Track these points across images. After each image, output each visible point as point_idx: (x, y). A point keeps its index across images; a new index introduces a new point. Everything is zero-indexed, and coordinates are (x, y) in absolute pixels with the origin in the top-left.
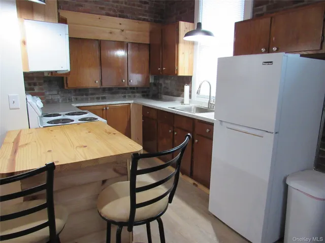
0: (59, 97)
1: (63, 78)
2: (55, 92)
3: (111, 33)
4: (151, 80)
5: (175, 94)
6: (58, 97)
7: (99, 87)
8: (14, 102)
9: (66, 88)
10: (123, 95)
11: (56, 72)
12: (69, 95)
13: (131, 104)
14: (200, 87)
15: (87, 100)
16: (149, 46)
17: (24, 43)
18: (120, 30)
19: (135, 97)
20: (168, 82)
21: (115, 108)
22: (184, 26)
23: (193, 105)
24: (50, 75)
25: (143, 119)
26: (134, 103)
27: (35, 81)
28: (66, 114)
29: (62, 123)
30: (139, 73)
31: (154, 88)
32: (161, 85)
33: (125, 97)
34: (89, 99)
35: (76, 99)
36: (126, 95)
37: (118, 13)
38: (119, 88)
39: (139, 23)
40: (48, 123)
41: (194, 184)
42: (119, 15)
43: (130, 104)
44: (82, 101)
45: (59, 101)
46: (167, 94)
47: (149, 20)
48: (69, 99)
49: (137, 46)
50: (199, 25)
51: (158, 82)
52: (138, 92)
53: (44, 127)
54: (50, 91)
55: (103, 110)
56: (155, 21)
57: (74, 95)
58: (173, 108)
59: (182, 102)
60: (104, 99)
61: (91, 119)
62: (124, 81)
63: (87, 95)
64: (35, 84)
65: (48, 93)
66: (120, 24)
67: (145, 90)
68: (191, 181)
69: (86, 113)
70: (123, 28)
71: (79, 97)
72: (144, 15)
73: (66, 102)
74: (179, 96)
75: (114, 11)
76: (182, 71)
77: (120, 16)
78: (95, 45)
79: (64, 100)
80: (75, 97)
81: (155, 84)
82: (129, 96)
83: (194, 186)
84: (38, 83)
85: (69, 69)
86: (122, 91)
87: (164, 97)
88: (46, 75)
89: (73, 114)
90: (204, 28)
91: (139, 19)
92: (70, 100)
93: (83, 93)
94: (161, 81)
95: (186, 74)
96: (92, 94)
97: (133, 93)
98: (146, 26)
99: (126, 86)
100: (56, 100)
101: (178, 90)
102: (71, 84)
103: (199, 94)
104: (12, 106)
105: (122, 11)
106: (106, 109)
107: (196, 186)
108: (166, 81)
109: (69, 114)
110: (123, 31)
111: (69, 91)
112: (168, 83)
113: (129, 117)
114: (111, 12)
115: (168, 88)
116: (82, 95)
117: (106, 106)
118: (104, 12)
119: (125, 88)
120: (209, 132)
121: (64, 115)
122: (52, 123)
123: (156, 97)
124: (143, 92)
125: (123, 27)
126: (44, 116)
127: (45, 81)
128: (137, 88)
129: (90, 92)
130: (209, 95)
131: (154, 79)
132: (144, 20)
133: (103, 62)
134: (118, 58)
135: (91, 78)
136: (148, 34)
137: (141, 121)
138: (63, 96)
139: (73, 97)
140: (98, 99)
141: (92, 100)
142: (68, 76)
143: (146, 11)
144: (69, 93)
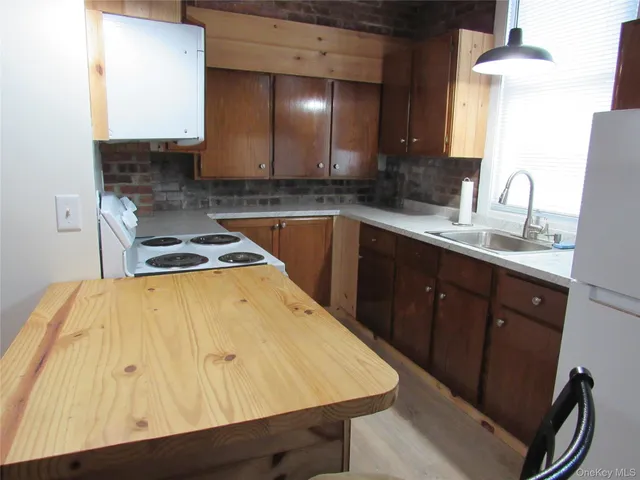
0: (182, 197)
1: (192, 155)
2: (175, 186)
3: (299, 58)
4: (381, 166)
5: (434, 199)
6: (180, 198)
7: (267, 178)
8: (68, 214)
9: (196, 178)
10: (316, 196)
11: (175, 141)
12: (203, 193)
13: (335, 218)
14: (508, 187)
15: (239, 207)
16: (381, 89)
17: (100, 70)
18: (317, 53)
19: (342, 201)
20: (421, 170)
21: (298, 226)
22: (469, 41)
23: (482, 228)
24: (162, 150)
25: (360, 254)
26: (340, 217)
27: (134, 161)
28: (192, 241)
29: (181, 266)
30: (354, 149)
31: (386, 183)
32: (402, 176)
33: (320, 200)
34: (245, 204)
35: (218, 202)
36: (325, 196)
37: (316, 15)
38: (310, 182)
39: (359, 36)
40: (150, 262)
41: (484, 423)
42: (318, 19)
43: (332, 216)
44: (230, 207)
45: (181, 206)
46: (416, 197)
47: (383, 31)
48: (203, 203)
49: (353, 88)
50: (516, 34)
51: (395, 169)
52: (349, 191)
53: (137, 276)
54: (163, 183)
55: (273, 228)
56: (396, 34)
57: (214, 194)
58: (438, 234)
59: (455, 219)
60: (276, 203)
61: (249, 259)
62: (321, 165)
63: (240, 193)
64: (133, 169)
65: (159, 188)
66: (320, 39)
67: (367, 186)
68: (476, 415)
69: (236, 239)
70: (324, 49)
71: (225, 199)
72: (372, 20)
73: (195, 209)
74: (443, 203)
75: (308, 10)
76: (460, 147)
77: (320, 22)
78: (263, 87)
79: (193, 204)
80: (215, 198)
81: (388, 175)
82: (331, 200)
83: (485, 430)
84: (139, 167)
85: (202, 136)
86: (316, 187)
87: (407, 203)
88: (154, 148)
89: (208, 241)
90: (527, 40)
91: (360, 29)
92: (205, 204)
93: (232, 189)
94: (403, 169)
95: (468, 154)
96: (252, 192)
97: (338, 191)
98: (376, 45)
99: (326, 176)
100: (175, 204)
101: (443, 190)
102: (207, 169)
103: (504, 203)
104: (64, 224)
105: (325, 12)
106: (280, 226)
107: (491, 430)
108: (415, 169)
109: (197, 241)
110: (324, 54)
111: (203, 186)
112: (421, 173)
113: (328, 246)
114: (302, 13)
115: (417, 185)
116: (231, 194)
117: (280, 220)
118: (285, 12)
119: (323, 182)
120: (541, 303)
121: (186, 243)
122: (157, 266)
123: (391, 204)
124: (360, 191)
125: (323, 46)
126: (145, 244)
127: (153, 162)
128: (348, 182)
129: (247, 188)
130: (527, 206)
131: (388, 164)
132: (372, 30)
133: (278, 124)
134: (310, 114)
135: (251, 158)
136: (380, 62)
137: (356, 256)
138: (192, 196)
139: (210, 198)
140: (263, 202)
141: (251, 206)
142: (202, 153)
143: (377, 11)
144: (204, 188)
